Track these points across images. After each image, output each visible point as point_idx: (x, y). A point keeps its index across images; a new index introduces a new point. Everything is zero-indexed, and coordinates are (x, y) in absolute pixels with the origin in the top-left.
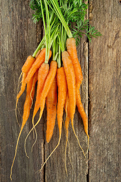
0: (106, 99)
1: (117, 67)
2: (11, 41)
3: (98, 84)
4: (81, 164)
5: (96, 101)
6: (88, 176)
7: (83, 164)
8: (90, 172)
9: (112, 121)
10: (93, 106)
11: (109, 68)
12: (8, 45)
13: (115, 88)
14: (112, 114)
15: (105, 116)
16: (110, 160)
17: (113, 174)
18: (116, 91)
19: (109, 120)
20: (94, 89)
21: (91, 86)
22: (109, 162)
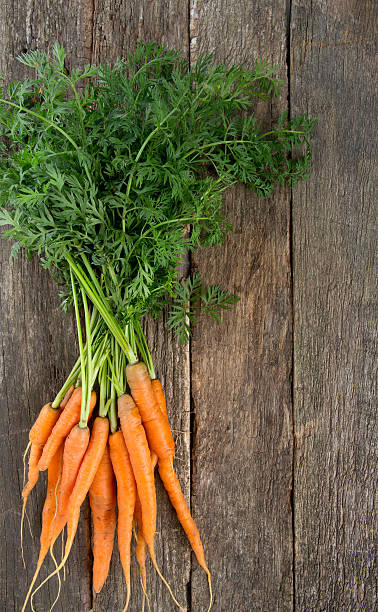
0: (230, 409)
1: (256, 336)
2: (19, 274)
3: (213, 374)
4: (174, 558)
5: (208, 414)
6: (189, 586)
7: (178, 560)
8: (195, 579)
9: (246, 459)
10: (202, 426)
11: (238, 338)
12: (11, 284)
13: (252, 383)
14: (245, 443)
15: (228, 448)
16: (239, 551)
17: (245, 582)
18: (254, 390)
19: (239, 457)
20: (202, 385)
21: (196, 378)
22: (238, 556)
